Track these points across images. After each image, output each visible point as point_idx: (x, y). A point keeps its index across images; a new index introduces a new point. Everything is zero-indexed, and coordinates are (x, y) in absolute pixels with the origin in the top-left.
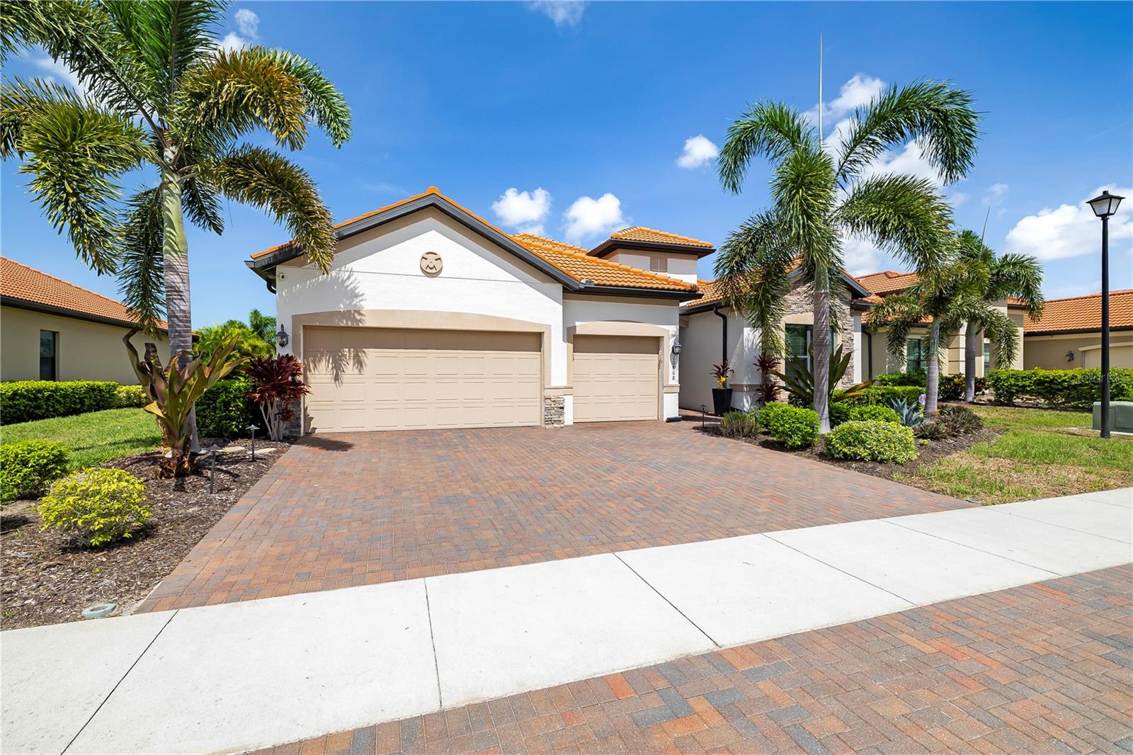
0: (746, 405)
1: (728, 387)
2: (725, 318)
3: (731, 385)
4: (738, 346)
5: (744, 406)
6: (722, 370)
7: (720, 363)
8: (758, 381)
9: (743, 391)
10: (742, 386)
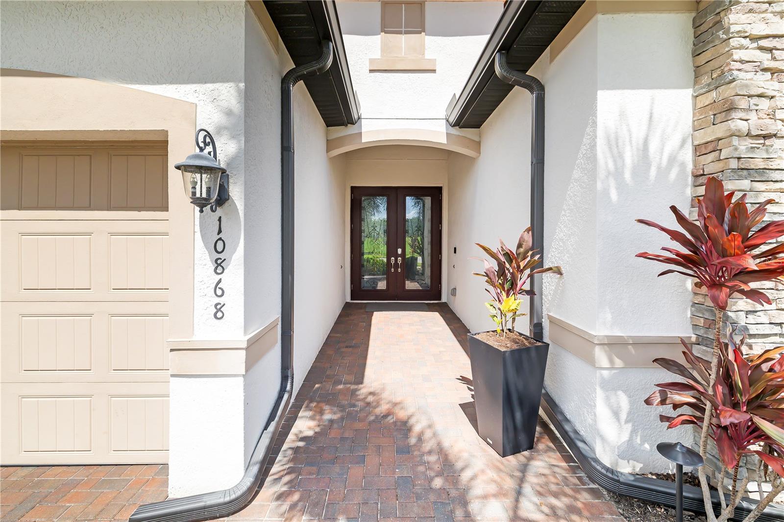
1: (546, 327)
3: (552, 321)
9: (592, 363)
10: (589, 340)
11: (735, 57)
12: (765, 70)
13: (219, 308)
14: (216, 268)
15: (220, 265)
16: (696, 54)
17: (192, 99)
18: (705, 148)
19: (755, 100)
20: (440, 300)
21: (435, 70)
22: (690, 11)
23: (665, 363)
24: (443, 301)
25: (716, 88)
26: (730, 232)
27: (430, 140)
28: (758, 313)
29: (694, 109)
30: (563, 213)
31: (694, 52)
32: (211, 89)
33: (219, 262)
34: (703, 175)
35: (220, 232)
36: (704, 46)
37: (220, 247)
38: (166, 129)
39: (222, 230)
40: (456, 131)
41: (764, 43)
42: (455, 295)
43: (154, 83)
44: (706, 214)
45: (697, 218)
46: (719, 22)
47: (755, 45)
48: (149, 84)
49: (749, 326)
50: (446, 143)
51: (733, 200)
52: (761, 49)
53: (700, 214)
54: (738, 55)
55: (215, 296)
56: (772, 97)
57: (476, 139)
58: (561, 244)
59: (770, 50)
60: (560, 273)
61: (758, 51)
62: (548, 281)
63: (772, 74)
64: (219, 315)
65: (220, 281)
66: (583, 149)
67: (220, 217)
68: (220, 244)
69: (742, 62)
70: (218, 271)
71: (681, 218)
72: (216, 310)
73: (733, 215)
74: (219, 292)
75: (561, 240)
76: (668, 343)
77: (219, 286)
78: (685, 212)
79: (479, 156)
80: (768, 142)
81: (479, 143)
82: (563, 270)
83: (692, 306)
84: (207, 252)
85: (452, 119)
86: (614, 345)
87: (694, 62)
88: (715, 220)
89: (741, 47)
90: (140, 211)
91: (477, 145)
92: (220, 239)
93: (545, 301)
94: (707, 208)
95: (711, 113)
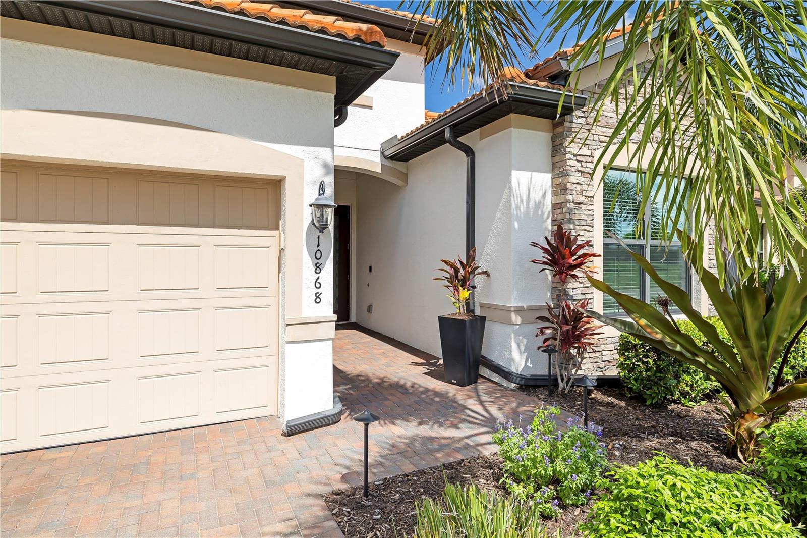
0: (516, 355)
1: (478, 312)
2: (469, 152)
3: (483, 306)
4: (499, 214)
5: (511, 360)
6: (462, 271)
7: (458, 254)
8: (544, 298)
9: (509, 323)
10: (507, 310)
11: (568, 164)
12: (579, 171)
13: (318, 296)
14: (316, 269)
15: (318, 267)
16: (553, 156)
17: (301, 156)
18: (557, 206)
19: (575, 185)
20: (349, 320)
21: (372, 107)
22: (550, 132)
23: (541, 318)
24: (352, 321)
25: (561, 177)
26: (565, 249)
27: (368, 169)
28: (577, 289)
29: (552, 185)
30: (490, 237)
31: (552, 154)
32: (313, 151)
33: (318, 265)
34: (556, 220)
35: (318, 245)
36: (557, 153)
37: (318, 256)
38: (285, 175)
39: (320, 244)
40: (388, 163)
41: (578, 158)
42: (372, 312)
43: (274, 142)
44: (558, 241)
45: (554, 242)
46: (562, 144)
47: (575, 159)
48: (271, 143)
49: (574, 295)
50: (381, 172)
51: (567, 234)
52: (577, 161)
53: (555, 241)
54: (570, 162)
55: (315, 288)
56: (582, 184)
57: (404, 171)
58: (489, 257)
59: (580, 162)
60: (488, 275)
61: (576, 162)
62: (478, 280)
63: (581, 173)
64: (318, 300)
65: (318, 278)
66: (503, 201)
67: (319, 236)
68: (318, 254)
69: (571, 166)
70: (317, 271)
71: (549, 243)
72: (315, 297)
73: (567, 241)
74: (318, 285)
75: (489, 254)
76: (540, 309)
77: (318, 281)
78: (549, 238)
79: (406, 186)
80: (580, 206)
81: (407, 175)
82: (491, 273)
83: (552, 289)
84: (310, 259)
85: (388, 153)
86: (519, 311)
87: (552, 160)
88: (561, 244)
89: (570, 159)
90: (239, 229)
91: (405, 177)
92: (319, 250)
93: (476, 295)
94: (558, 238)
95: (559, 189)
